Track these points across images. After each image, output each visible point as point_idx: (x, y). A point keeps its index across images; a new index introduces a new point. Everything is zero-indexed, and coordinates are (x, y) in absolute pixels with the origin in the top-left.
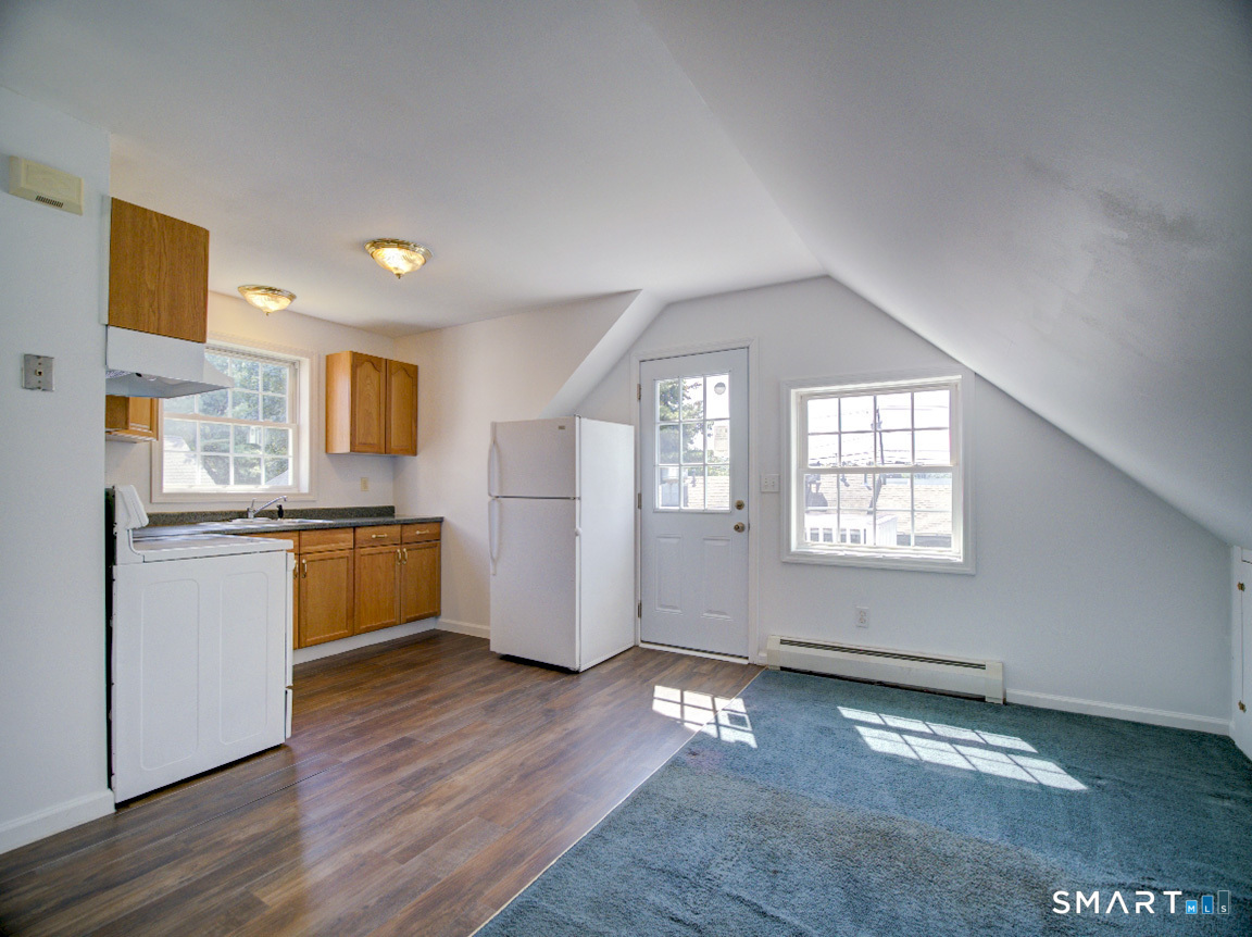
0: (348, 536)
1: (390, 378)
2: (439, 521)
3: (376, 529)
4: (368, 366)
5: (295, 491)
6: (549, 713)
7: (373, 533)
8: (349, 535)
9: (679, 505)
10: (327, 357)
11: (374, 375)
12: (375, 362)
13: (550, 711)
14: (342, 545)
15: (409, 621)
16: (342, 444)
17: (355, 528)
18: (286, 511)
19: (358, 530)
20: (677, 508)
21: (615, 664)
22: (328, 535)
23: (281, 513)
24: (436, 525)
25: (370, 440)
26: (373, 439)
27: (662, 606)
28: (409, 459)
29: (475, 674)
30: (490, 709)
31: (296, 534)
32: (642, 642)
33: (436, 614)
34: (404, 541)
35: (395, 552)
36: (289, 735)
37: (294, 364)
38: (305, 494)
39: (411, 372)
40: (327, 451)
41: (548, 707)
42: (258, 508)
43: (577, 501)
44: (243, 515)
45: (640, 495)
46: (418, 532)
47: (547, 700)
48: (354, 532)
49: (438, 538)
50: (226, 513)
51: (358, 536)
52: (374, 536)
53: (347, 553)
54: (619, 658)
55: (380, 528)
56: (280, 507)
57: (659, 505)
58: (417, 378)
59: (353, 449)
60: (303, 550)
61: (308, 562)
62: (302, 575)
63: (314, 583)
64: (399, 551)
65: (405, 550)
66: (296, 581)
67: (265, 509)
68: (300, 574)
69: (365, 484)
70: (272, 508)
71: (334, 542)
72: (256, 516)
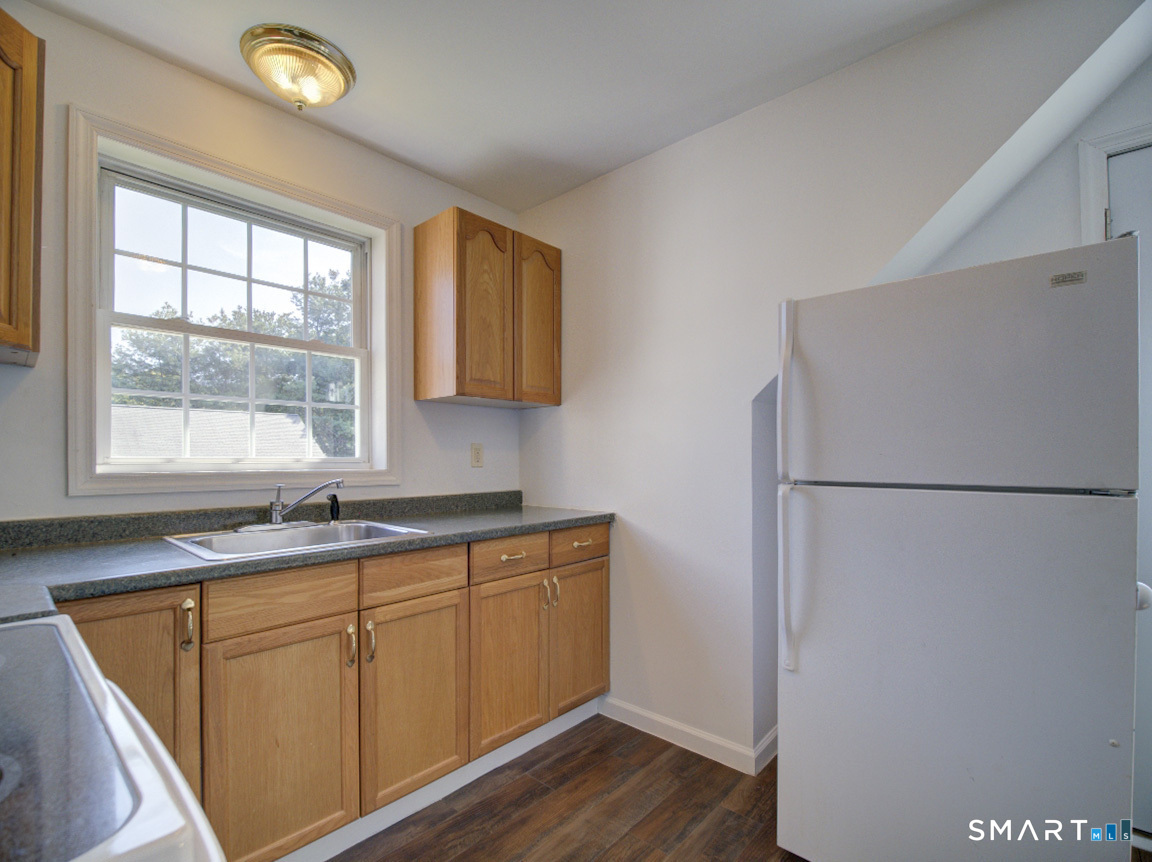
1: (520, 265)
2: (608, 521)
3: (508, 542)
4: (484, 238)
5: (365, 468)
7: (502, 551)
8: (458, 561)
10: (416, 230)
11: (495, 256)
12: (496, 234)
14: (445, 582)
15: (563, 709)
16: (443, 382)
17: (468, 543)
18: (347, 504)
19: (474, 547)
22: (417, 563)
23: (335, 510)
24: (602, 529)
25: (489, 374)
26: (493, 373)
28: (547, 413)
31: (353, 566)
33: (603, 691)
34: (555, 563)
35: (540, 586)
37: (362, 245)
38: (379, 473)
39: (552, 260)
40: (416, 397)
42: (291, 499)
44: (263, 516)
46: (576, 544)
48: (469, 554)
49: (603, 551)
50: (230, 513)
51: (475, 560)
52: (504, 557)
53: (454, 597)
55: (514, 542)
56: (334, 498)
58: (560, 271)
59: (460, 392)
60: (367, 601)
61: (377, 624)
62: (365, 655)
63: (388, 667)
64: (546, 583)
65: (555, 580)
66: (351, 673)
67: (306, 502)
68: (360, 654)
69: (477, 454)
70: (322, 498)
71: (429, 577)
72: (286, 519)
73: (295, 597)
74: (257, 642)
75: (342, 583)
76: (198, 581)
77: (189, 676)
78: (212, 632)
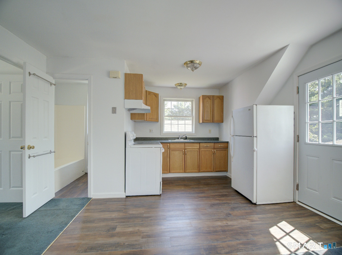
0: (198, 145)
1: (214, 101)
2: (228, 143)
3: (206, 144)
4: (207, 99)
5: (192, 133)
6: (228, 215)
7: (205, 145)
9: (319, 142)
10: (199, 98)
11: (209, 101)
12: (209, 97)
13: (230, 214)
14: (196, 148)
15: (216, 171)
16: (201, 121)
17: (200, 143)
18: (188, 138)
19: (201, 144)
20: (318, 143)
21: (277, 207)
22: (192, 144)
23: (186, 138)
24: (226, 144)
25: (208, 119)
26: (209, 118)
27: (308, 188)
29: (221, 192)
30: (212, 205)
31: (184, 144)
32: (299, 201)
33: (226, 171)
34: (215, 148)
36: (161, 193)
37: (192, 101)
38: (193, 134)
39: (221, 98)
40: (199, 123)
41: (231, 212)
42: (181, 137)
43: (255, 138)
44: (178, 138)
45: (298, 137)
46: (219, 146)
47: (233, 210)
48: (199, 144)
49: (227, 147)
51: (200, 145)
53: (197, 150)
54: (280, 205)
56: (186, 137)
57: (308, 141)
58: (223, 100)
59: (203, 122)
60: (186, 148)
61: (187, 151)
63: (188, 156)
64: (213, 150)
65: (215, 150)
66: (184, 156)
67: (183, 137)
68: (185, 154)
69: (210, 131)
70: (184, 137)
71: (193, 146)
72: (180, 139)
73: (178, 146)
74: (175, 150)
75: (183, 145)
76: (169, 143)
77: (169, 152)
78: (171, 148)
